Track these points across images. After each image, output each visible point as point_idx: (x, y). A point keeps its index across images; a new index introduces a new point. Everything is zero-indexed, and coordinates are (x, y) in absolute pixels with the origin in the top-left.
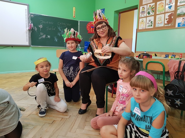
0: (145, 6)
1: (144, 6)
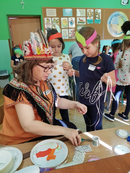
0: (50, 19)
1: (48, 18)
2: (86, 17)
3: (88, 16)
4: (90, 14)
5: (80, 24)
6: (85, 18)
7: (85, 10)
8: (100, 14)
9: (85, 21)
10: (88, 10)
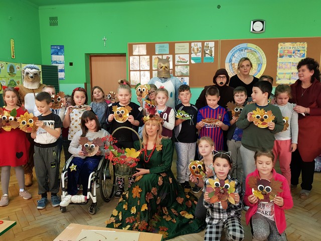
1: (135, 57)
2: (190, 54)
3: (193, 52)
4: (196, 50)
5: (180, 64)
6: (188, 55)
7: (188, 44)
8: (213, 49)
9: (188, 59)
10: (193, 44)
